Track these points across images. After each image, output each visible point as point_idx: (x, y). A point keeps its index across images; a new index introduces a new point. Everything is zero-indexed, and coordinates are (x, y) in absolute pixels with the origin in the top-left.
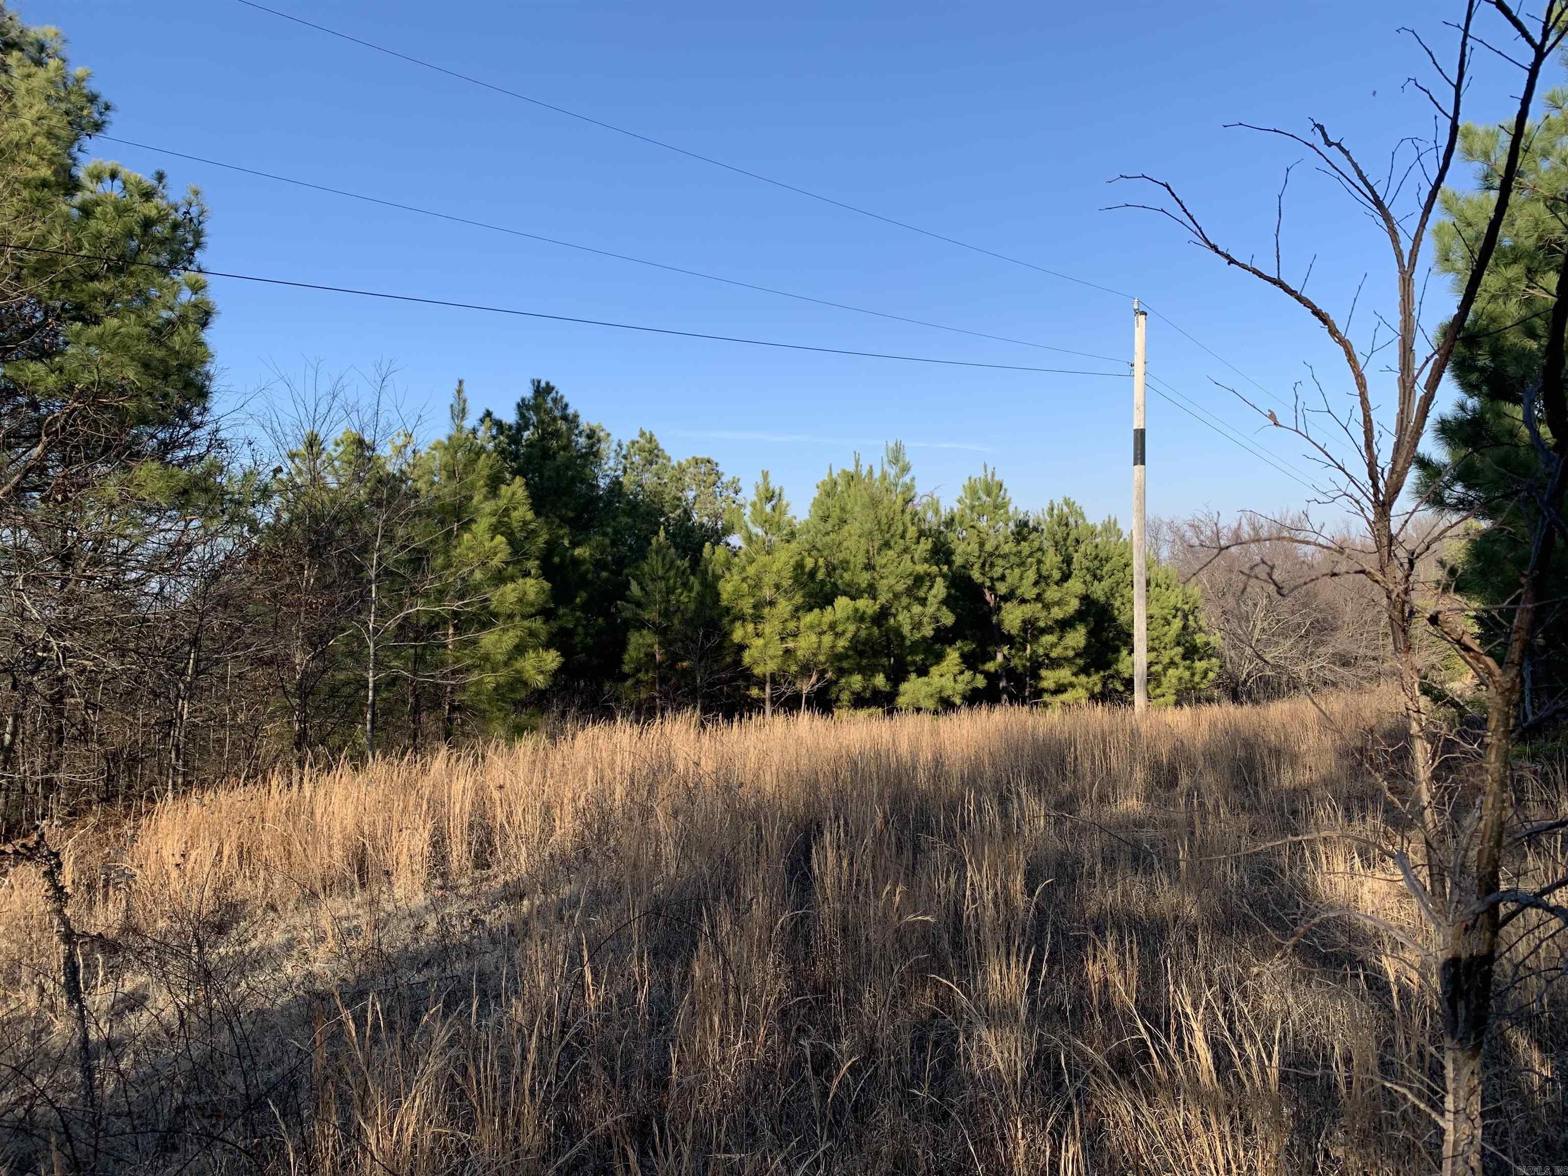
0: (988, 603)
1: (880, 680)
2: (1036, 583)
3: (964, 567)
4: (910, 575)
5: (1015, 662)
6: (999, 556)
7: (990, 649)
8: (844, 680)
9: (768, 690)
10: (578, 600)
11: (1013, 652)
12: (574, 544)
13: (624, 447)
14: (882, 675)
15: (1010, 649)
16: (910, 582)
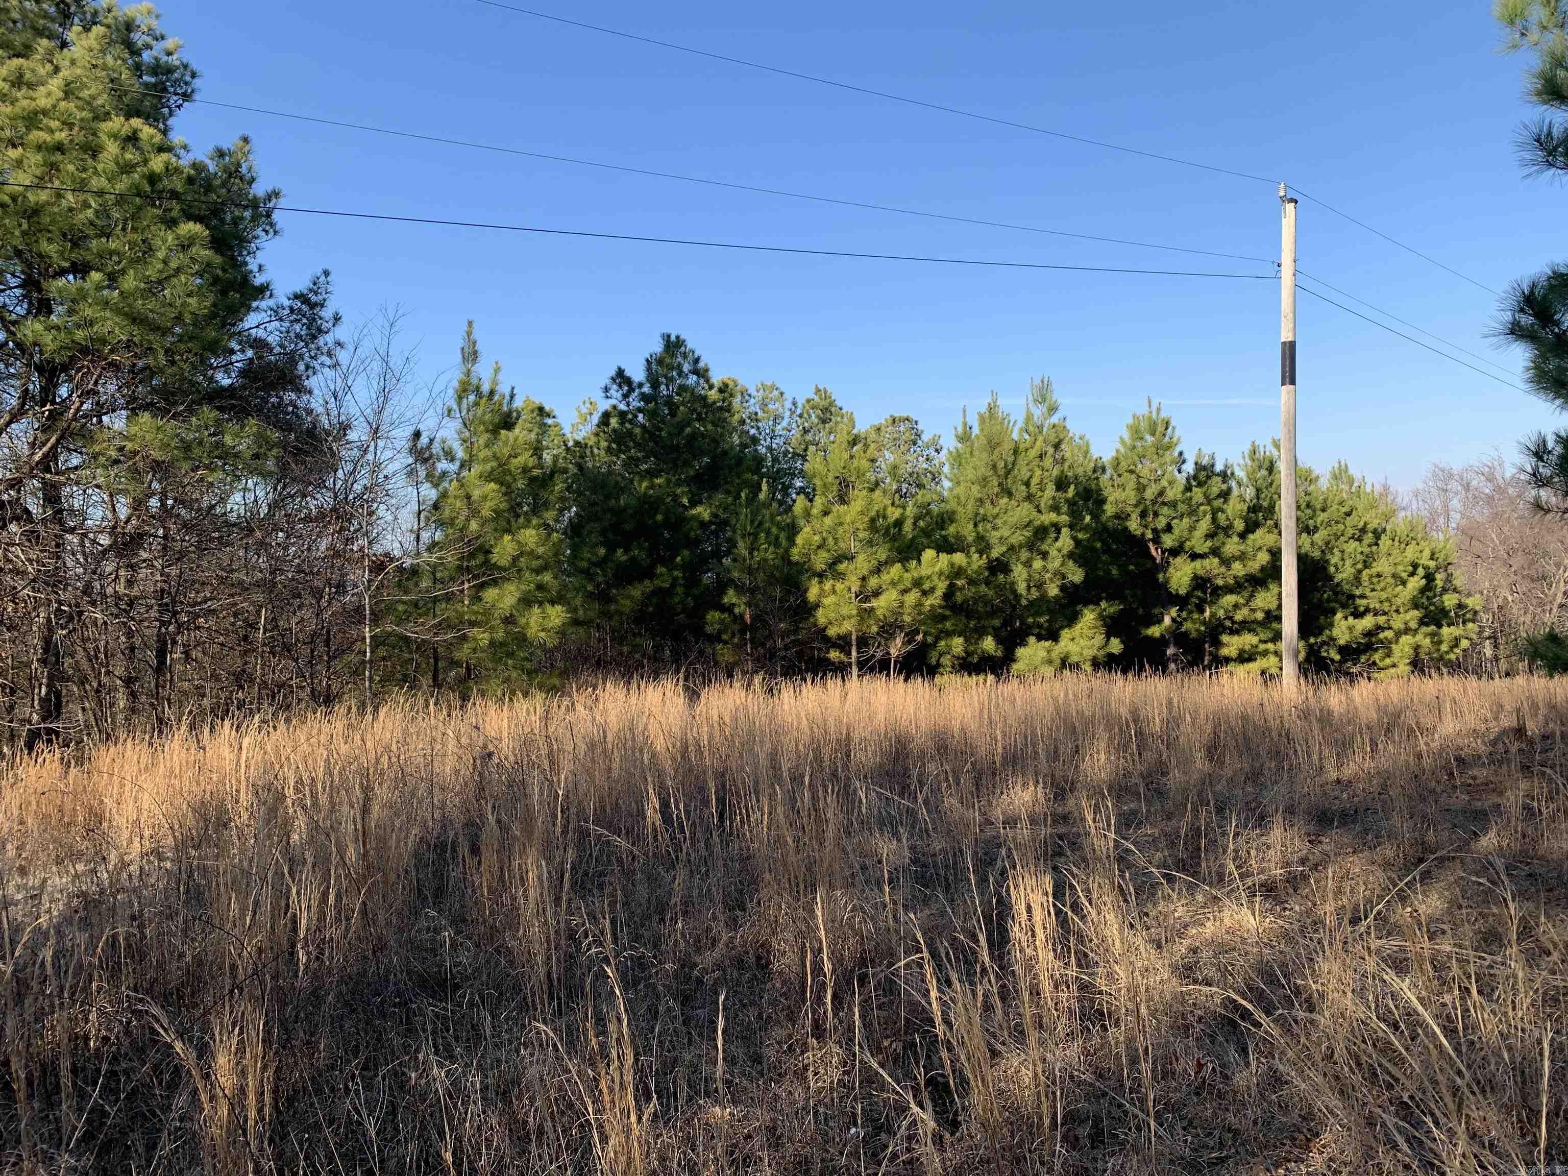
0: (1154, 559)
1: (989, 644)
2: (1210, 536)
3: (1117, 516)
4: (1028, 525)
5: (1188, 626)
6: (1164, 504)
7: (1156, 611)
8: (943, 643)
9: (854, 653)
10: (679, 559)
11: (1184, 614)
12: (694, 503)
13: (800, 405)
14: (990, 638)
15: (1181, 610)
16: (1027, 533)
